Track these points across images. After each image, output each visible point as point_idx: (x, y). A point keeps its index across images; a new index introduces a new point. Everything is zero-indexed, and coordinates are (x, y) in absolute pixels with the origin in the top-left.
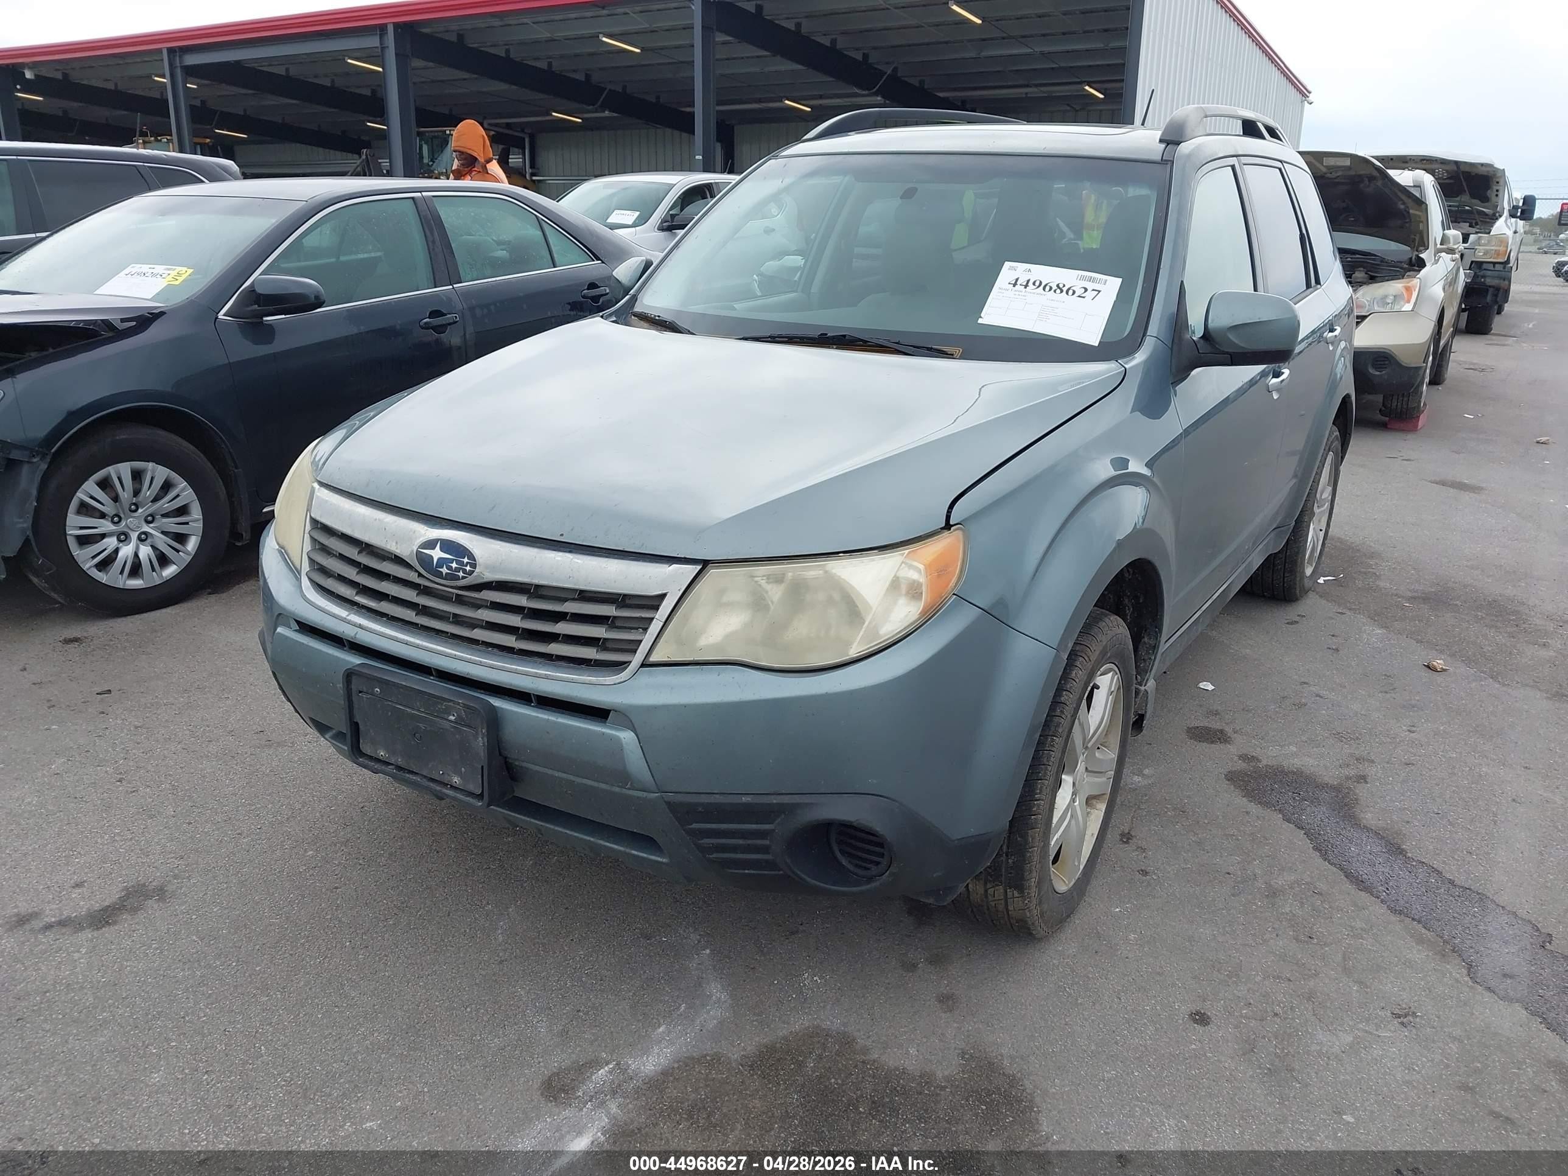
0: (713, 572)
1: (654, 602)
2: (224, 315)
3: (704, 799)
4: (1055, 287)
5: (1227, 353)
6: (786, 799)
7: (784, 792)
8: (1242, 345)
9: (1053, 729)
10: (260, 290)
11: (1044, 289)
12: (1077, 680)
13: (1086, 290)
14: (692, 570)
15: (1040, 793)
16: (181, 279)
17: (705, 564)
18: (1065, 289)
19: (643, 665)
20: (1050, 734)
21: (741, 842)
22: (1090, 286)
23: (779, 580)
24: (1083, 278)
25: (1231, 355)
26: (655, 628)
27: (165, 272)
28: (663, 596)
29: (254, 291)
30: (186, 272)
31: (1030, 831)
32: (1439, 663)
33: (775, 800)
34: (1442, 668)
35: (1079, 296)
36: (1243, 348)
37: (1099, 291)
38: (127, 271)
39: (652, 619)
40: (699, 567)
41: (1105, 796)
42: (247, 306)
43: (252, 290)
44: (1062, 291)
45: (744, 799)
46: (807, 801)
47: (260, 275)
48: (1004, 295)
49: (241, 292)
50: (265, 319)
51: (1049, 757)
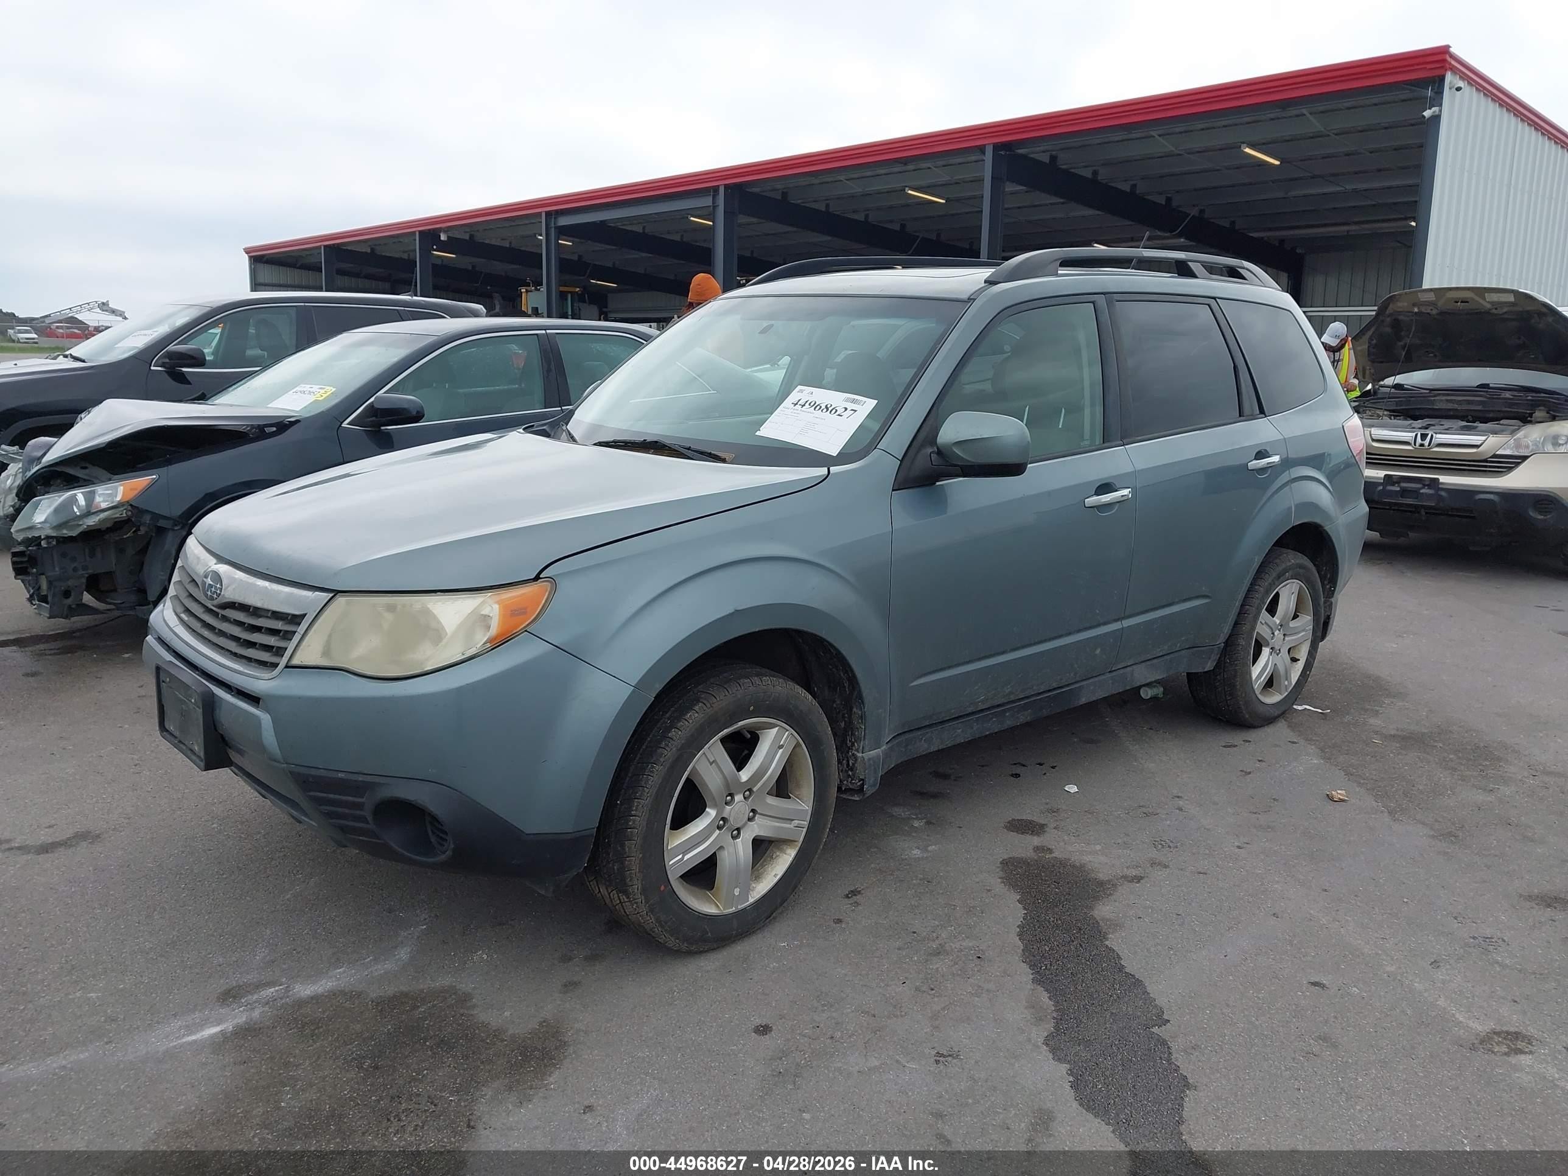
0: (341, 600)
1: (296, 619)
2: (348, 424)
3: (313, 772)
4: (823, 407)
5: (958, 466)
6: (369, 779)
7: (366, 772)
8: (973, 460)
9: (654, 758)
10: (376, 406)
11: (815, 409)
12: (691, 721)
13: (846, 409)
14: (326, 596)
15: (636, 810)
16: (325, 396)
17: (337, 592)
18: (830, 409)
19: (287, 667)
20: (652, 761)
21: (347, 811)
22: (850, 406)
23: (391, 608)
24: (847, 400)
25: (962, 467)
26: (296, 638)
27: (318, 390)
28: (305, 615)
29: (373, 406)
30: (331, 390)
31: (626, 842)
32: (1339, 794)
33: (361, 778)
34: (1340, 799)
35: (839, 415)
36: (968, 461)
37: (855, 411)
38: (294, 390)
39: (295, 632)
40: (331, 595)
41: (796, 843)
42: (368, 417)
43: (371, 405)
44: (827, 410)
45: (340, 775)
46: (382, 782)
47: (385, 393)
48: (785, 413)
49: (367, 406)
50: (383, 428)
51: (648, 780)
